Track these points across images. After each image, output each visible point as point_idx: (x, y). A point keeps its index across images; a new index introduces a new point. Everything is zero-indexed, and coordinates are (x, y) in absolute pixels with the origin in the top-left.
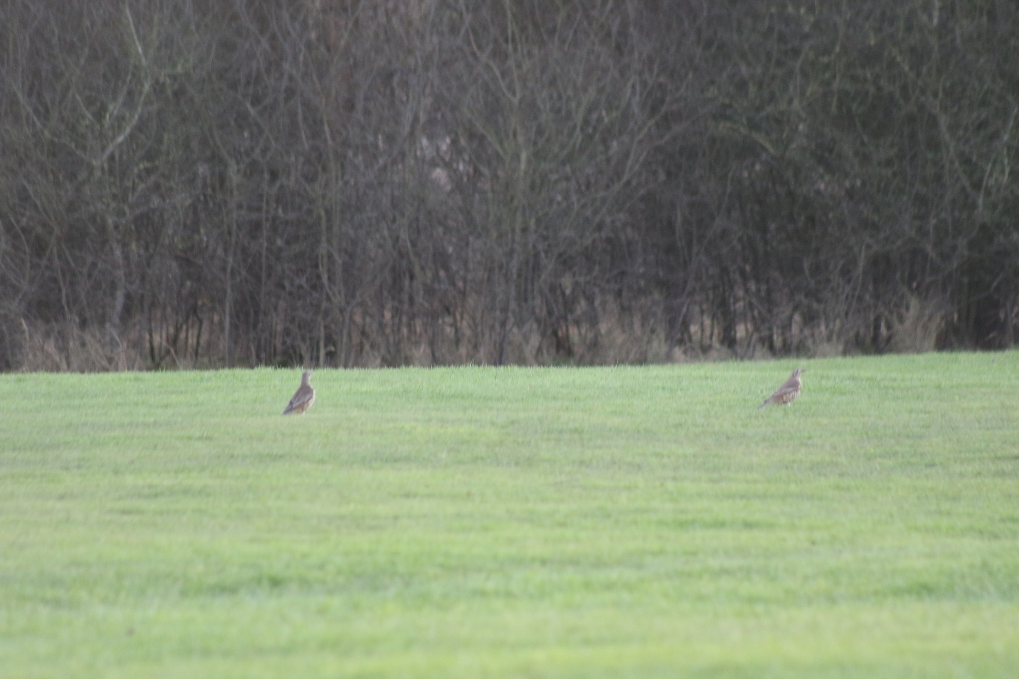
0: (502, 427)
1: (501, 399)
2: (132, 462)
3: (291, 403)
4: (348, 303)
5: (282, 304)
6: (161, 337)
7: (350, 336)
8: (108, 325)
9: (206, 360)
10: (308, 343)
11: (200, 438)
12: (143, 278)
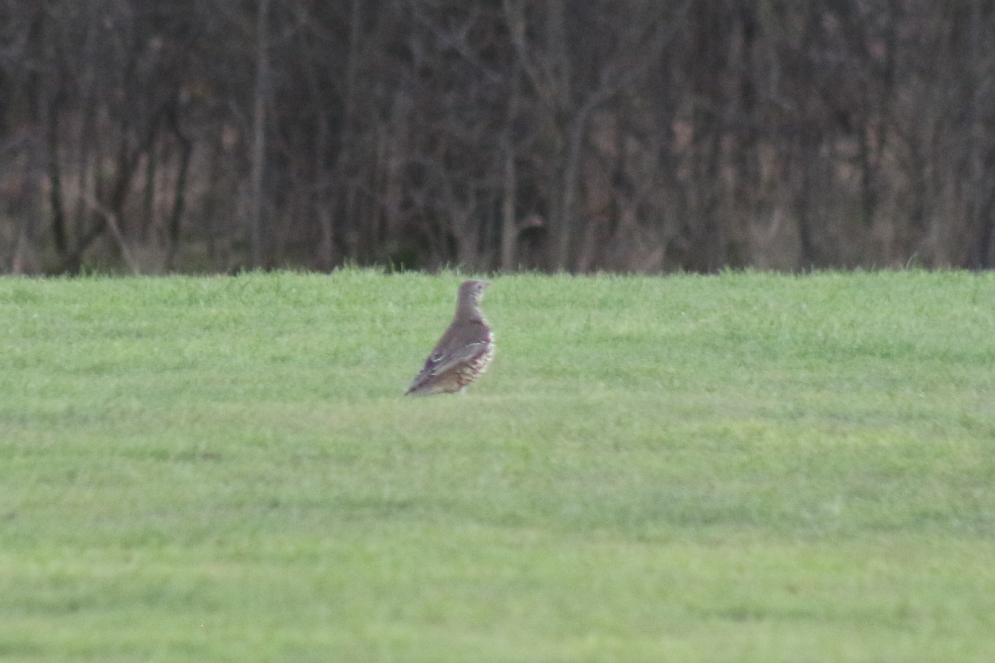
1: (989, 359)
2: (11, 517)
3: (430, 364)
4: (579, 100)
5: (403, 102)
6: (82, 184)
7: (582, 189)
9: (199, 248)
10: (472, 205)
11: (188, 456)
12: (36, 30)
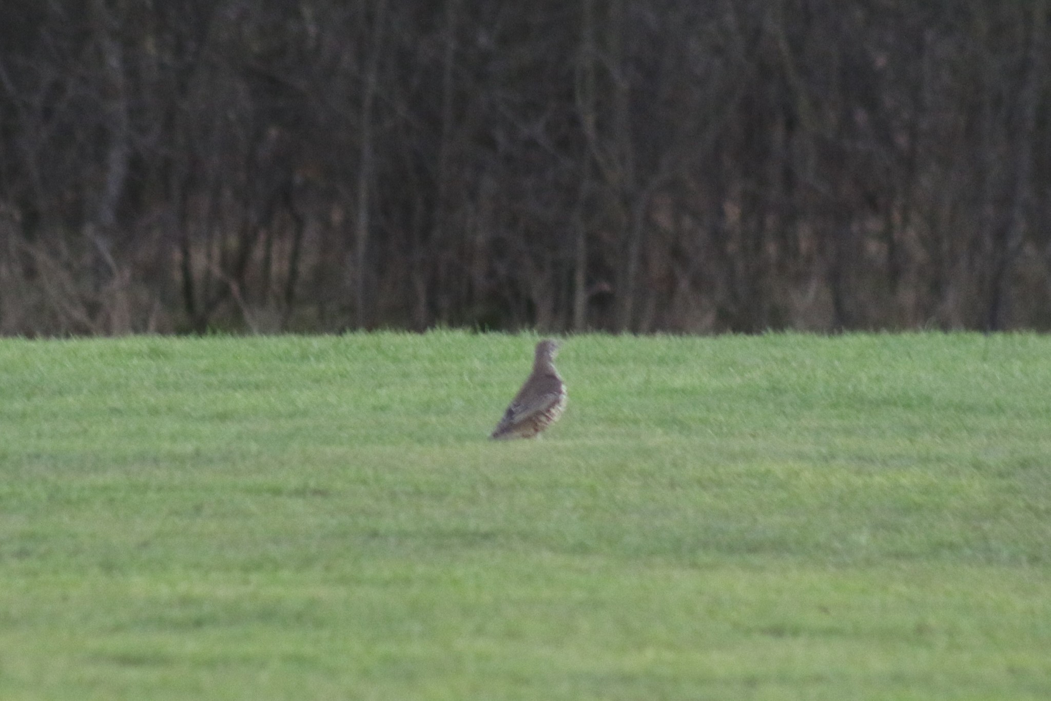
0: (1001, 475)
1: (997, 409)
2: (145, 545)
3: (510, 413)
4: (641, 184)
5: (488, 184)
6: (209, 256)
7: (644, 260)
8: (89, 230)
9: (311, 311)
10: (548, 273)
11: (301, 493)
12: (169, 121)
